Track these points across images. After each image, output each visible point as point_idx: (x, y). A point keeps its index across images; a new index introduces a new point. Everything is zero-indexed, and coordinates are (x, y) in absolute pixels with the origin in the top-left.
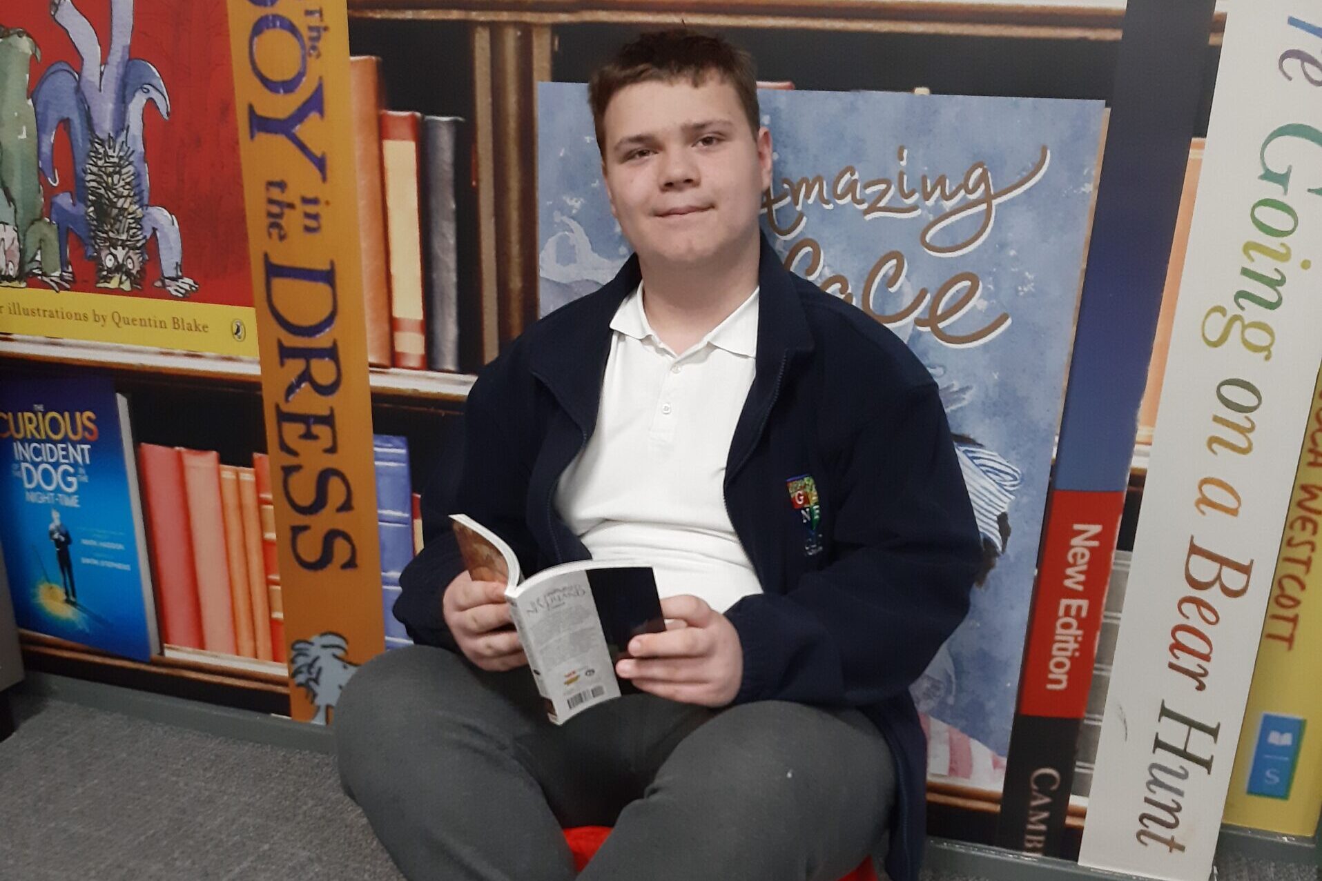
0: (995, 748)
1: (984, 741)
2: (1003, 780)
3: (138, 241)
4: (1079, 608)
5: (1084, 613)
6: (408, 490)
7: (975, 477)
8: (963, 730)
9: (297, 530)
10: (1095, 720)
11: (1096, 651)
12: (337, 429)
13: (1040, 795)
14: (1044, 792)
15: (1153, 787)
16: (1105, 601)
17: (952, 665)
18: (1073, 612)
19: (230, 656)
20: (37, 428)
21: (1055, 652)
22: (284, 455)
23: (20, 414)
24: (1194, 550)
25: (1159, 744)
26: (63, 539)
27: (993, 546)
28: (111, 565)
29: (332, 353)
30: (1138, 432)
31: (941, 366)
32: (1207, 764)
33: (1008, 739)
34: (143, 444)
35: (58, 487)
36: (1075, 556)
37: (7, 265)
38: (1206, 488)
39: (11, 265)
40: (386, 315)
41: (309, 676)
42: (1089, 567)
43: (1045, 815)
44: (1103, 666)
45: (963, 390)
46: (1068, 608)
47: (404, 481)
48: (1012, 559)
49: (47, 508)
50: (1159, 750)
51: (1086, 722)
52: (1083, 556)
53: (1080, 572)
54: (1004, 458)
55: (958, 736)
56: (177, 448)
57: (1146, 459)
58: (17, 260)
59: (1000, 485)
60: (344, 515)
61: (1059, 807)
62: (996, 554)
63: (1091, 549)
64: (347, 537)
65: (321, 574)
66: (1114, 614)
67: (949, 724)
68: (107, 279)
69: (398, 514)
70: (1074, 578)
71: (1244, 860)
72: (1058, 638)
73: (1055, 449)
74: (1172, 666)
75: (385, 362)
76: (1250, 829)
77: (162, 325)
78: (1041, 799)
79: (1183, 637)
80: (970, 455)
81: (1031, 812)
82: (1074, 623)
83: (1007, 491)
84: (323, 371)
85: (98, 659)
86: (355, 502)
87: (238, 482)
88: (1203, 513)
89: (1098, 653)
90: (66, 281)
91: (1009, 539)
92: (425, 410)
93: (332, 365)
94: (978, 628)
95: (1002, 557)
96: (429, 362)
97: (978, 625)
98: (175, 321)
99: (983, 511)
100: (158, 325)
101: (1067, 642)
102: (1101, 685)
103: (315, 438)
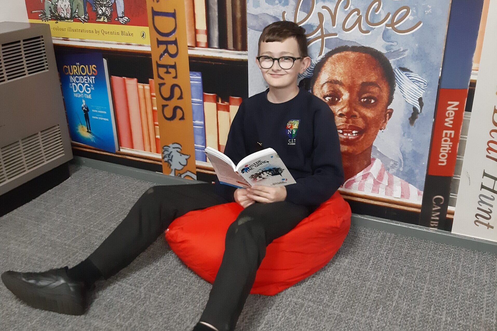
2: (422, 200)
3: (110, 4)
4: (451, 134)
5: (453, 136)
6: (202, 91)
7: (410, 84)
8: (406, 181)
9: (164, 106)
10: (457, 177)
11: (457, 150)
12: (178, 70)
13: (436, 206)
14: (438, 205)
15: (481, 203)
16: (461, 131)
17: (401, 156)
18: (448, 135)
19: (142, 151)
20: (77, 71)
21: (441, 151)
22: (159, 79)
24: (496, 111)
25: (483, 187)
26: (86, 110)
27: (417, 110)
28: (103, 119)
29: (175, 42)
30: (473, 66)
31: (395, 42)
33: (423, 184)
34: (112, 76)
35: (84, 92)
36: (449, 114)
37: (67, 14)
39: (68, 14)
40: (193, 28)
41: (169, 158)
42: (454, 118)
43: (438, 213)
44: (460, 156)
45: (404, 51)
46: (446, 134)
47: (200, 88)
48: (424, 115)
50: (483, 189)
51: (454, 178)
52: (452, 114)
53: (451, 120)
54: (421, 76)
55: (404, 183)
56: (123, 77)
57: (476, 76)
58: (70, 12)
59: (419, 86)
60: (180, 101)
61: (444, 211)
62: (418, 113)
63: (455, 111)
64: (181, 109)
65: (172, 122)
66: (464, 136)
67: (401, 178)
68: (100, 18)
69: (198, 100)
70: (449, 122)
73: (440, 73)
74: (488, 156)
75: (193, 45)
77: (118, 33)
79: (491, 145)
80: (408, 75)
81: (432, 214)
82: (449, 139)
83: (422, 89)
84: (172, 49)
86: (184, 96)
87: (144, 89)
90: (86, 19)
91: (423, 107)
92: (207, 62)
93: (175, 47)
94: (411, 142)
95: (420, 114)
96: (209, 45)
97: (411, 140)
98: (122, 32)
99: (413, 97)
100: (117, 34)
101: (446, 147)
102: (460, 164)
103: (170, 73)
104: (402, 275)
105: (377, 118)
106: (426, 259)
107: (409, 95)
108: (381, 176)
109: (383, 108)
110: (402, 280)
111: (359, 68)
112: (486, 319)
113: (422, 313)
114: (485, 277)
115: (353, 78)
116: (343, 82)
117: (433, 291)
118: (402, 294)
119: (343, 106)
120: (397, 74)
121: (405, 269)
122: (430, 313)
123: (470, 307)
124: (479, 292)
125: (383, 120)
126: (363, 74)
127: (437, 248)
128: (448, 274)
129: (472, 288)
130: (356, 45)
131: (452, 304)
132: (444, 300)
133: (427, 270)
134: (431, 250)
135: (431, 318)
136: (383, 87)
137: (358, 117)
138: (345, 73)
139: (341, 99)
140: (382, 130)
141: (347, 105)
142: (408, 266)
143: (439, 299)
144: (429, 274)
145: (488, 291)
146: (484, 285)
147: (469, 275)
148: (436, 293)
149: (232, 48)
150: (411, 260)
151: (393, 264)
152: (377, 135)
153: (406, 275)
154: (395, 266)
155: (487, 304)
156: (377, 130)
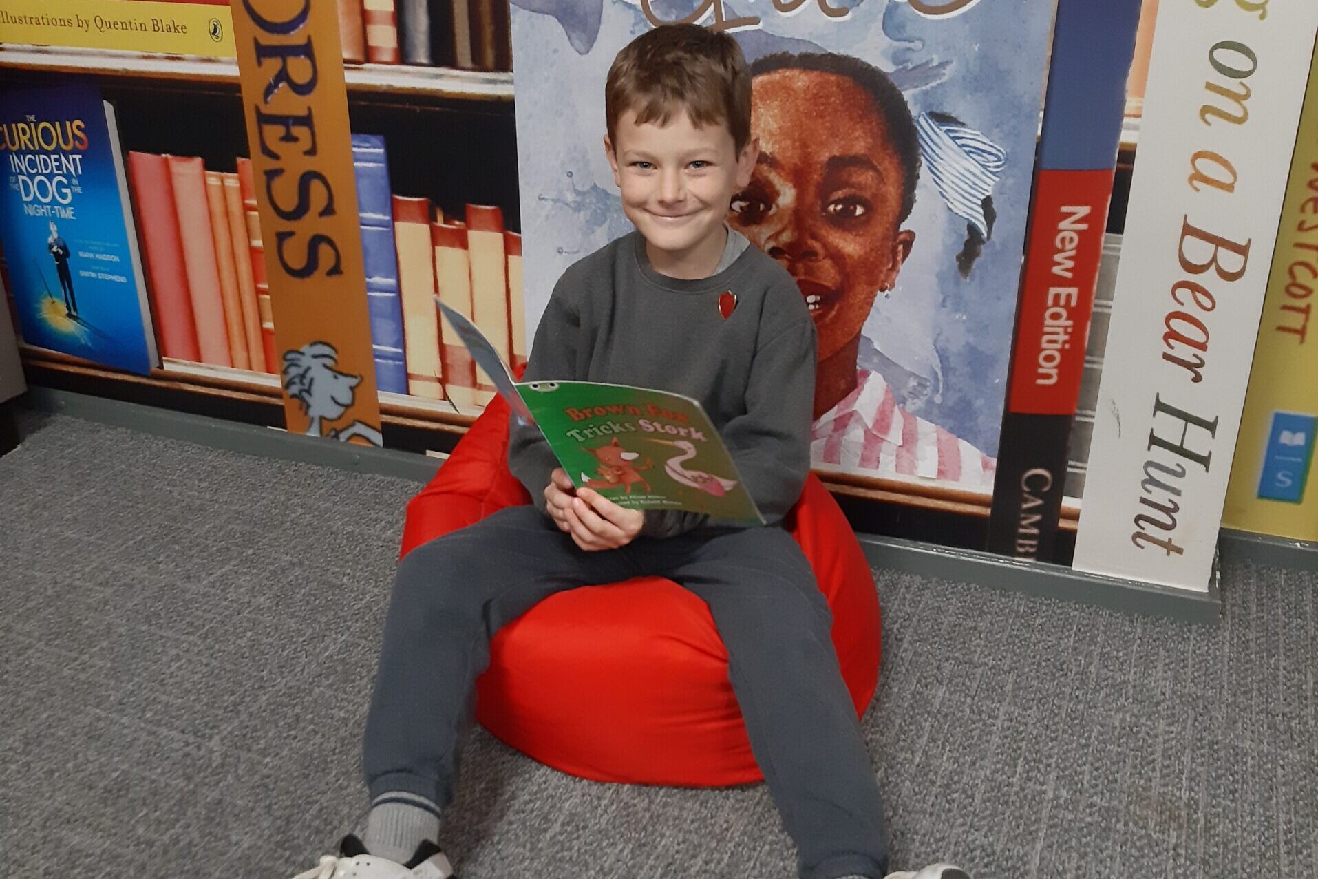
0: (986, 449)
1: (973, 442)
2: (993, 481)
4: (1069, 296)
5: (1073, 303)
6: (388, 191)
7: (958, 159)
8: (952, 431)
9: (282, 237)
10: (1086, 416)
11: (1086, 343)
12: (317, 130)
13: (1031, 497)
14: (1036, 493)
15: (1148, 486)
16: (1095, 288)
17: (938, 361)
18: (1062, 302)
19: (225, 368)
20: (31, 140)
21: (1044, 345)
22: (266, 158)
23: (14, 125)
24: (1188, 230)
25: (1154, 441)
26: (61, 252)
27: (978, 233)
28: (109, 277)
29: (306, 50)
30: (1127, 104)
31: (918, 39)
32: (1204, 461)
33: (997, 440)
34: (131, 152)
35: (54, 200)
36: (1063, 240)
38: (1199, 162)
40: (358, 7)
41: (302, 387)
42: (1078, 253)
43: (1037, 518)
44: (1094, 359)
45: (942, 65)
46: (1057, 296)
47: (384, 182)
48: (998, 247)
49: (44, 220)
50: (1154, 447)
51: (1078, 419)
52: (1071, 240)
53: (1069, 258)
54: (987, 137)
55: (945, 436)
56: (164, 155)
57: (1136, 133)
59: (982, 165)
60: (325, 219)
61: (1051, 510)
62: (982, 242)
63: (1079, 232)
64: (331, 243)
65: (308, 281)
66: (1105, 302)
67: (937, 424)
69: (380, 217)
70: (1063, 265)
71: (1254, 567)
72: (1046, 329)
73: (1040, 126)
74: (1166, 357)
75: (360, 57)
76: (1262, 535)
77: (143, 28)
78: (1033, 501)
79: (1177, 324)
80: (952, 135)
81: (1023, 515)
82: (1064, 313)
83: (991, 172)
84: (299, 69)
85: (102, 374)
86: (336, 206)
87: (223, 188)
88: (1197, 190)
89: (1089, 345)
91: (995, 224)
92: (401, 106)
93: (308, 62)
94: (964, 322)
95: (988, 243)
96: (403, 56)
97: (964, 318)
98: (155, 23)
99: (966, 195)
100: (139, 28)
101: (1056, 333)
102: (1093, 379)
103: (295, 139)
104: (941, 683)
105: (871, 259)
106: (1004, 640)
107: (956, 191)
108: (883, 420)
109: (888, 229)
110: (940, 694)
111: (821, 116)
112: (1161, 791)
113: (992, 780)
114: (1162, 683)
115: (804, 145)
116: (779, 157)
117: (1024, 721)
118: (938, 732)
119: (779, 227)
120: (924, 131)
121: (947, 667)
122: (1015, 780)
123: (1121, 758)
124: (1143, 720)
125: (888, 263)
126: (834, 134)
127: (1034, 612)
128: (1062, 676)
129: (1127, 712)
130: (811, 50)
131: (1073, 752)
132: (1050, 744)
133: (1006, 668)
134: (1017, 616)
135: (1017, 793)
136: (886, 169)
137: (821, 257)
138: (784, 133)
139: (774, 206)
140: (887, 292)
141: (790, 223)
142: (955, 659)
143: (1037, 743)
144: (1011, 678)
145: (1169, 717)
146: (1158, 704)
147: (1119, 677)
148: (1030, 727)
149: (469, 65)
150: (964, 643)
151: (915, 654)
152: (872, 305)
153: (950, 682)
154: (922, 659)
155: (1165, 751)
156: (872, 292)
